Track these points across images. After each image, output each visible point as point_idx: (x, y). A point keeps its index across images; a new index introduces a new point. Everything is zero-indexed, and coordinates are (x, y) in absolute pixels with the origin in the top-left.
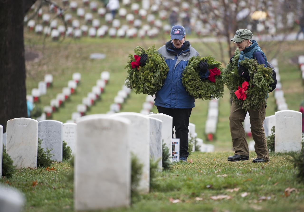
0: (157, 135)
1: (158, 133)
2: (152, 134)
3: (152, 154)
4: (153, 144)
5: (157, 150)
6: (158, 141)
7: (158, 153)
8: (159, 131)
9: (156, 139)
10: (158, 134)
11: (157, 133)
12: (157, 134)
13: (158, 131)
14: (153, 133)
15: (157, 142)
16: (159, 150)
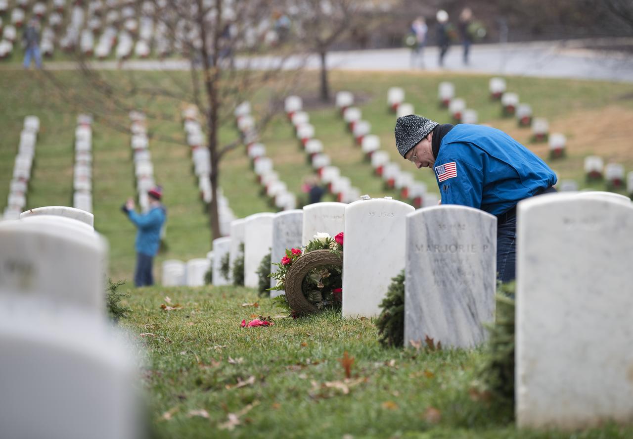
0: (484, 251)
1: (487, 247)
2: (472, 248)
3: (472, 300)
4: (474, 275)
5: (483, 291)
6: (485, 266)
7: (487, 298)
8: (488, 241)
9: (481, 262)
10: (486, 250)
11: (484, 246)
12: (484, 249)
13: (486, 243)
14: (474, 247)
15: (483, 269)
16: (489, 290)
